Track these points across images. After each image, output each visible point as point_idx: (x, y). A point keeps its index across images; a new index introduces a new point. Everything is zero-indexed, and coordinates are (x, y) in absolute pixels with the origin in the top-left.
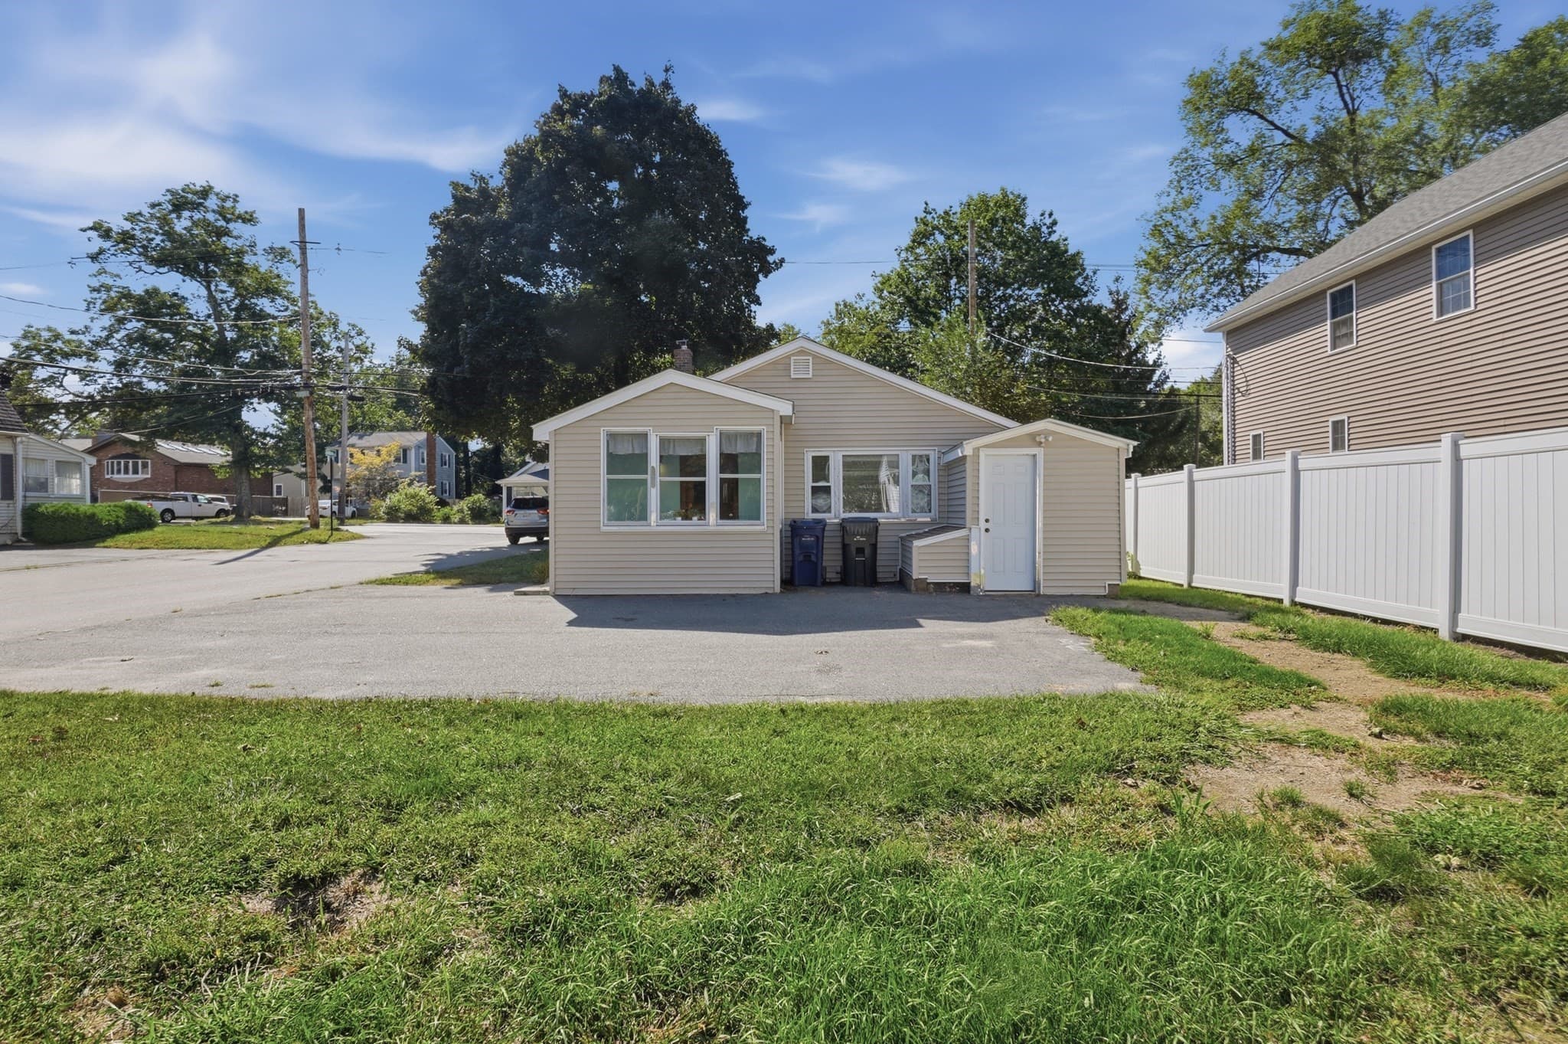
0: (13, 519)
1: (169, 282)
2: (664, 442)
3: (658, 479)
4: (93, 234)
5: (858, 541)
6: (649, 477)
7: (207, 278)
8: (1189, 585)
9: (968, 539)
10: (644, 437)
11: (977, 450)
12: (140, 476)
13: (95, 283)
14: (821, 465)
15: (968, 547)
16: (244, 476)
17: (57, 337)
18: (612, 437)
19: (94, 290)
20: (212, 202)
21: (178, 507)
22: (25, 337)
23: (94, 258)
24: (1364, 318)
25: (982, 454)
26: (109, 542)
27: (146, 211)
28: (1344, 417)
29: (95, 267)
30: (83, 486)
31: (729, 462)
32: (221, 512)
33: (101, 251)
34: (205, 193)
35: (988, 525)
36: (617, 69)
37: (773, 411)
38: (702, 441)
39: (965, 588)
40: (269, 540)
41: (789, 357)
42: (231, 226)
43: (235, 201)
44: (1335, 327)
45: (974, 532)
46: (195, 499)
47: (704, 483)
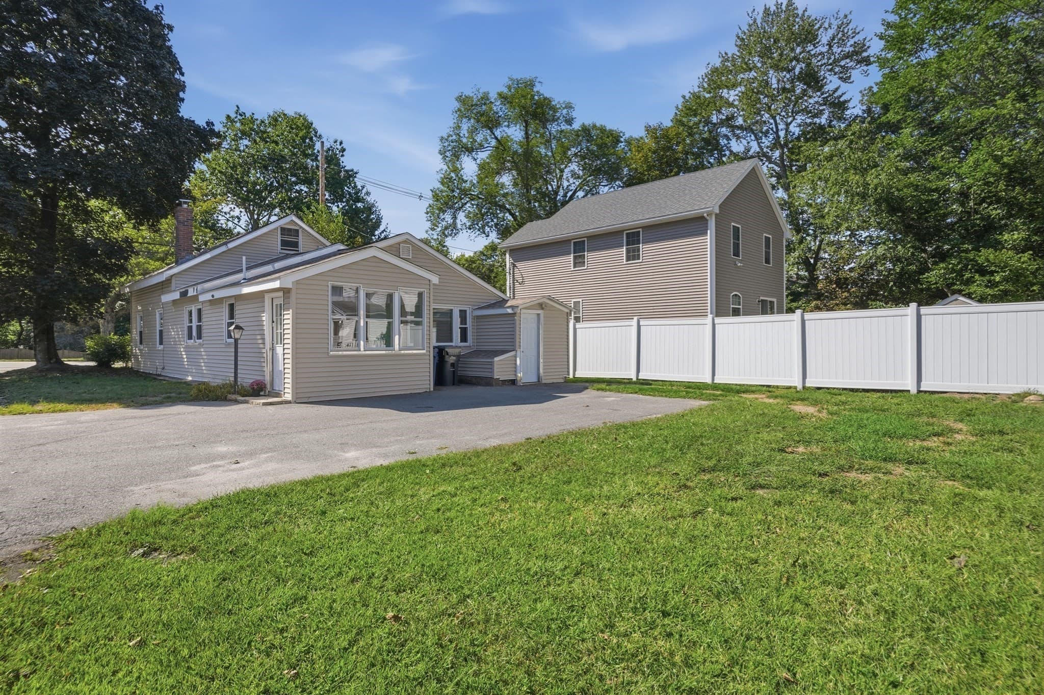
2: (367, 294)
3: (365, 319)
5: (452, 359)
6: (361, 318)
8: (637, 379)
9: (515, 357)
11: (520, 310)
15: (516, 361)
24: (590, 257)
28: (580, 300)
37: (429, 280)
39: (513, 382)
41: (399, 244)
44: (575, 258)
45: (518, 352)
47: (391, 323)
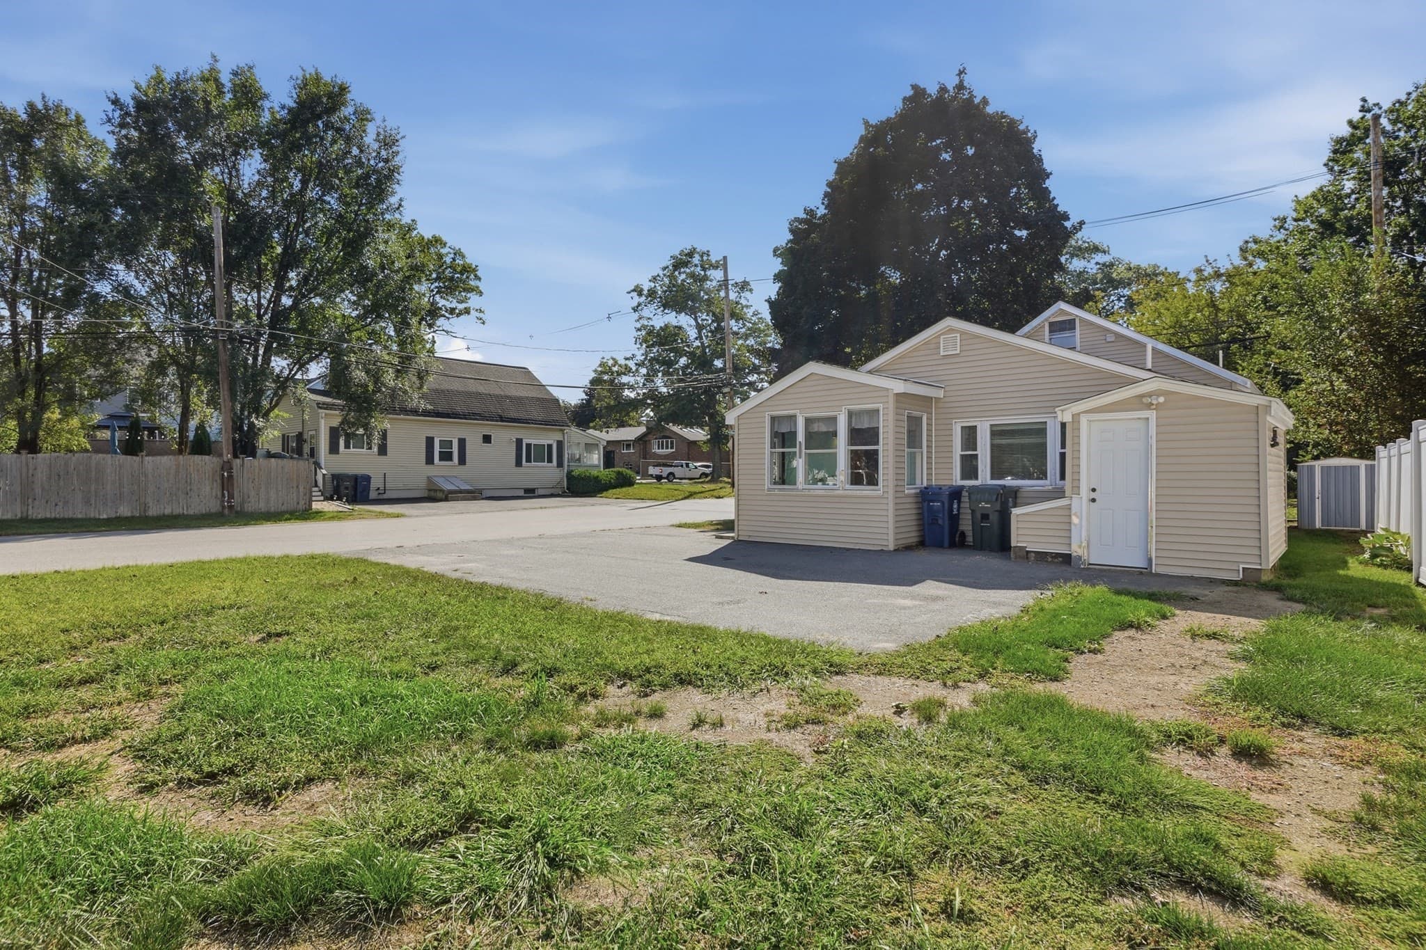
0: (562, 479)
1: (672, 318)
2: (808, 421)
3: (804, 451)
4: (634, 294)
5: (983, 507)
6: (797, 450)
7: (693, 312)
9: (1070, 507)
10: (792, 418)
11: (1076, 417)
12: (670, 450)
13: (638, 325)
14: (970, 435)
15: (1070, 515)
16: (717, 450)
17: (616, 362)
18: (773, 419)
19: (639, 330)
20: (696, 260)
21: (678, 471)
22: (600, 365)
23: (635, 310)
25: (1084, 420)
26: (604, 494)
27: (661, 273)
29: (636, 316)
30: (599, 459)
31: (856, 435)
32: (704, 475)
33: (639, 305)
34: (691, 254)
35: (1093, 495)
36: (915, 87)
37: (887, 389)
38: (833, 420)
39: (1067, 559)
40: (687, 494)
41: (939, 337)
42: (708, 273)
43: (708, 255)
45: (1074, 500)
46: (687, 465)
47: (836, 454)
